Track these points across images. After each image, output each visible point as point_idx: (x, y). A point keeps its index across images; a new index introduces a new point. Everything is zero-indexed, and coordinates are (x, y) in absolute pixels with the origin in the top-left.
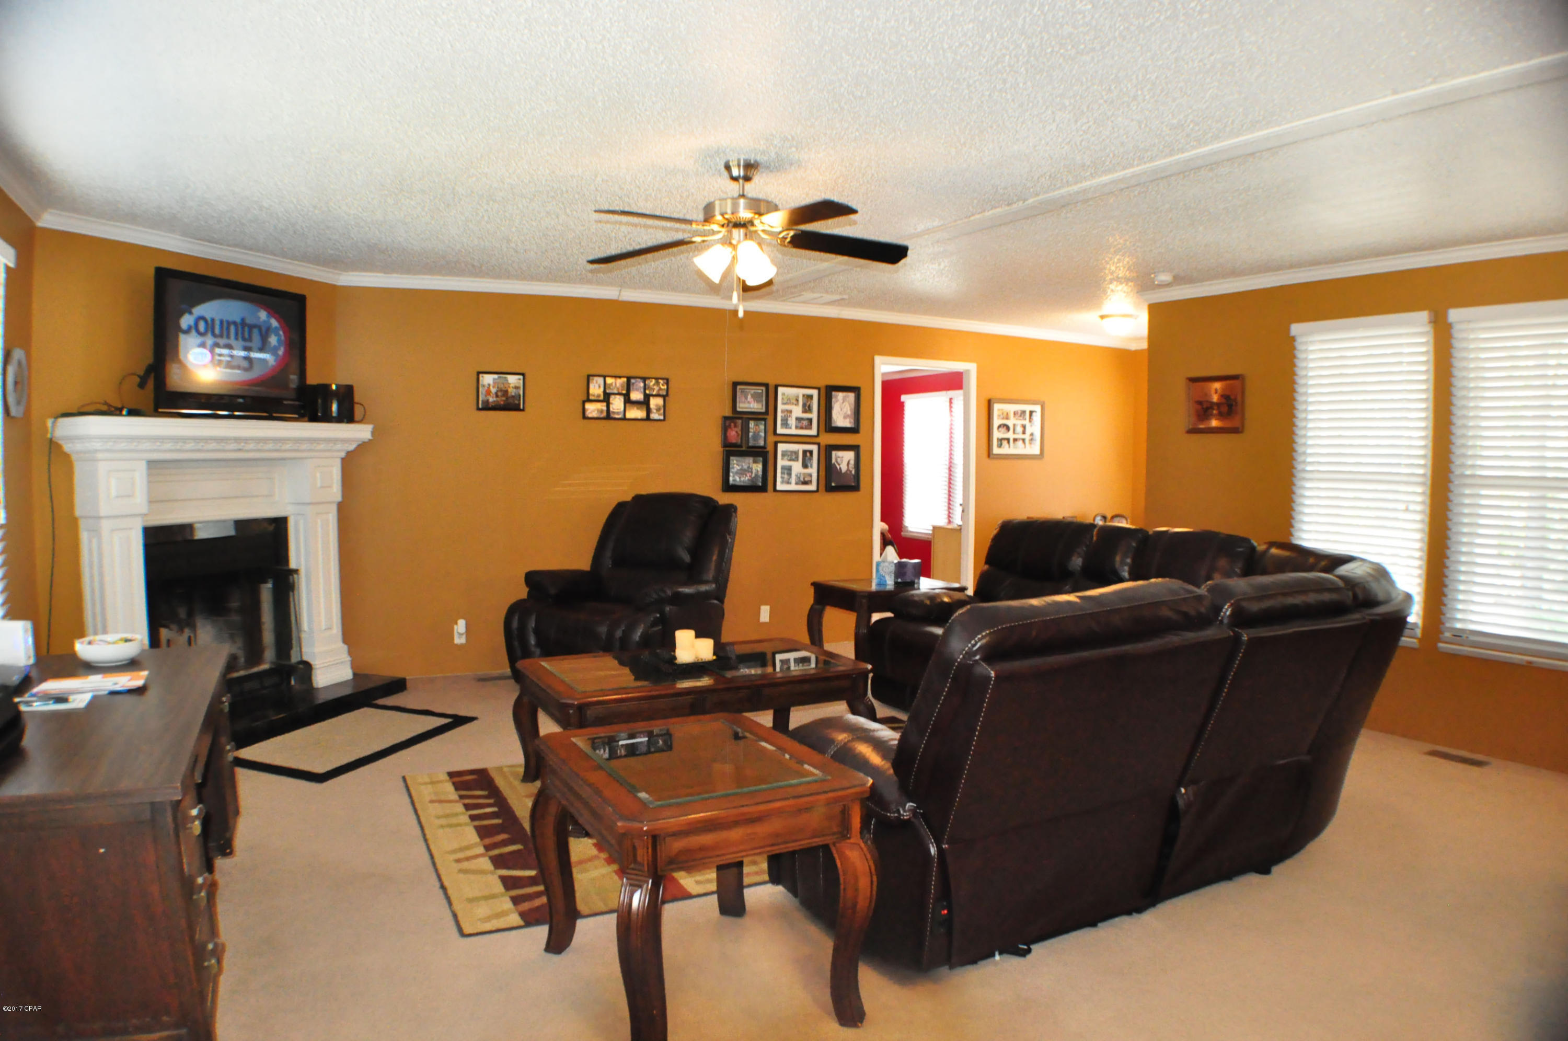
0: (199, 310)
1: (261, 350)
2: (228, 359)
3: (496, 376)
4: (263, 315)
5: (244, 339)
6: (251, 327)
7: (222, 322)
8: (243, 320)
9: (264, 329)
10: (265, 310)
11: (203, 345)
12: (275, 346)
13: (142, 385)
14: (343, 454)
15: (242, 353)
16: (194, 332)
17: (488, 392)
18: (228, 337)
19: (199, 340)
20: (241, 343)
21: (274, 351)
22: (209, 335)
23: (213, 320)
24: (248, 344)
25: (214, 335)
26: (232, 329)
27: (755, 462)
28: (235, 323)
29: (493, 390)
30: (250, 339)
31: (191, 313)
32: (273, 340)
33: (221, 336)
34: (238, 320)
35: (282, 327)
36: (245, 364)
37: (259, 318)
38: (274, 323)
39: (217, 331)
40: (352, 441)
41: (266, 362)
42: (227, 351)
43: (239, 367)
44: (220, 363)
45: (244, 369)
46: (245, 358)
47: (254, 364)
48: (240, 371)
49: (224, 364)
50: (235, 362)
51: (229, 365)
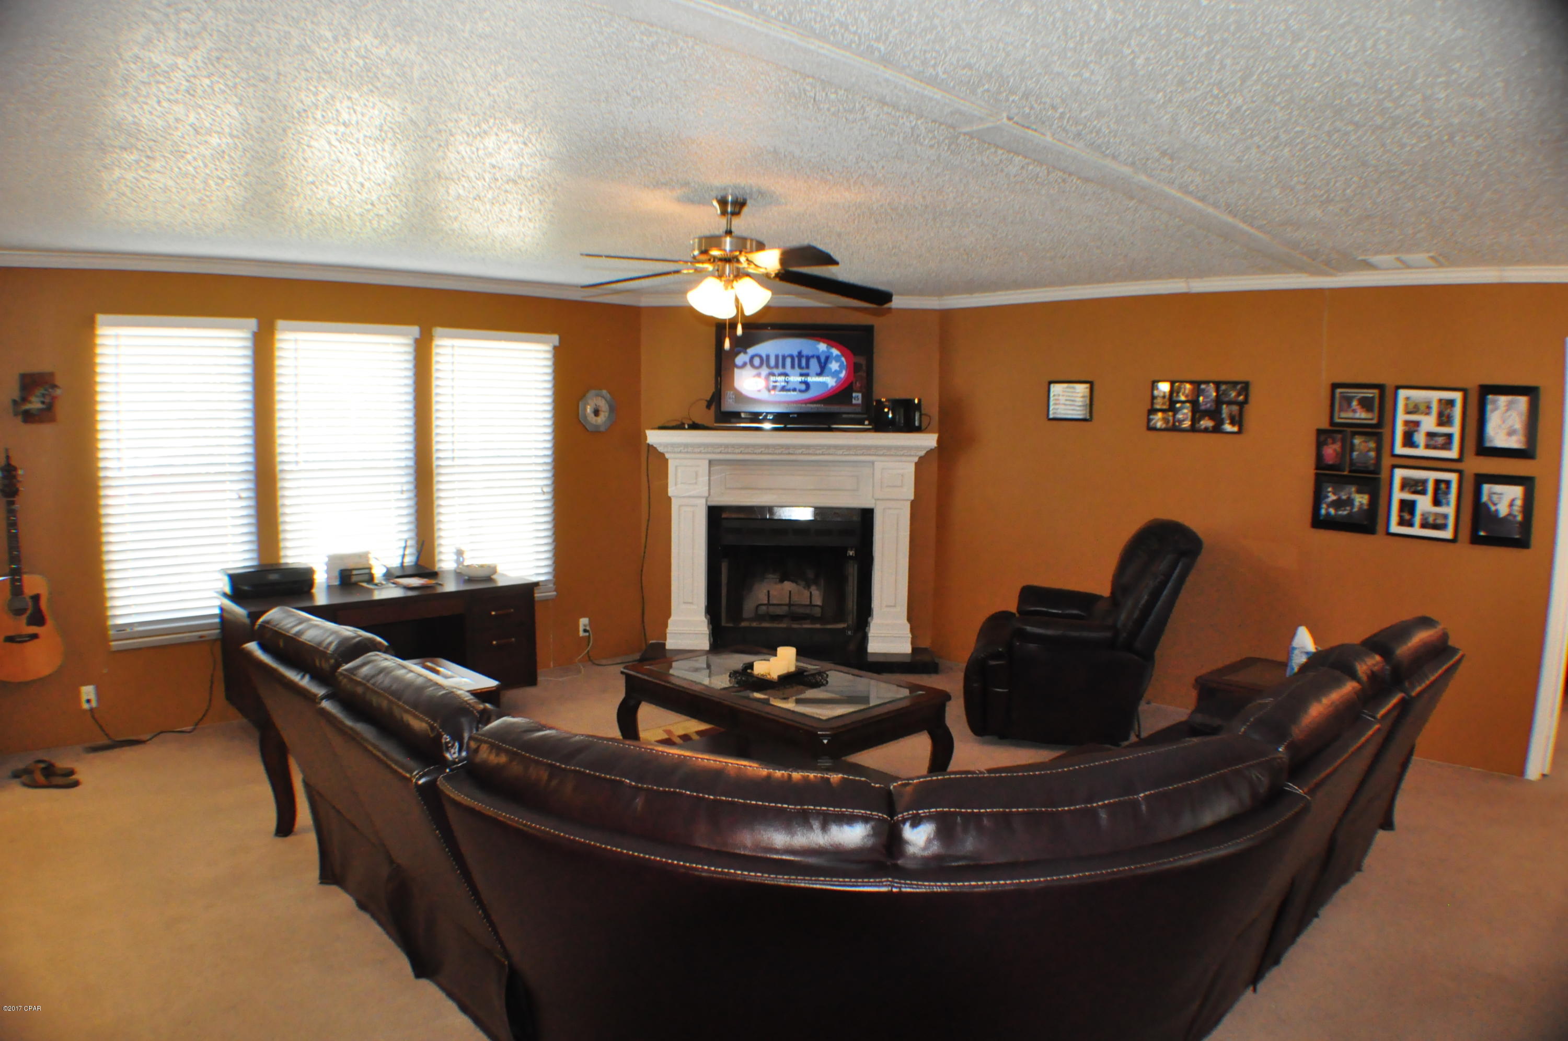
1: (819, 374)
2: (783, 384)
3: (1064, 386)
4: (822, 347)
5: (800, 367)
6: (808, 359)
7: (777, 357)
8: (800, 353)
9: (823, 360)
10: (824, 342)
11: (759, 375)
12: (836, 371)
13: (708, 406)
14: (916, 459)
15: (800, 379)
16: (748, 366)
17: (1057, 403)
18: (784, 366)
19: (754, 372)
20: (797, 371)
21: (835, 374)
22: (764, 366)
23: (768, 357)
24: (805, 371)
25: (768, 366)
26: (788, 361)
27: (1359, 492)
28: (792, 357)
29: (1063, 400)
30: (808, 366)
31: (745, 353)
32: (834, 366)
33: (777, 366)
34: (795, 353)
35: (843, 354)
36: (803, 387)
37: (818, 349)
38: (835, 352)
39: (772, 362)
40: (918, 448)
41: (825, 384)
42: (782, 378)
43: (794, 390)
44: (774, 388)
45: (801, 391)
46: (801, 382)
47: (812, 387)
48: (795, 393)
49: (779, 388)
50: (790, 386)
51: (783, 389)
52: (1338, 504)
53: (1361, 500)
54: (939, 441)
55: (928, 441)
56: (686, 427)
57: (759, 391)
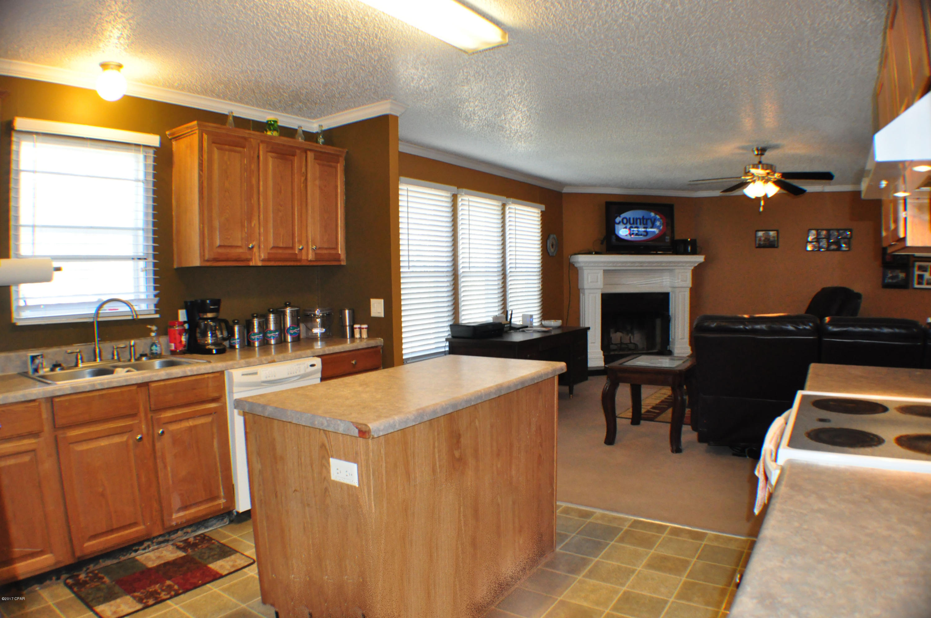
0: (623, 215)
1: (652, 227)
2: (637, 232)
3: (764, 232)
4: (653, 214)
5: (644, 224)
6: (647, 220)
7: (633, 219)
8: (643, 217)
9: (653, 220)
10: (653, 212)
11: (626, 228)
13: (602, 243)
14: (692, 268)
15: (643, 230)
16: (621, 223)
17: (760, 240)
18: (637, 224)
19: (624, 226)
20: (642, 226)
21: (658, 227)
22: (628, 224)
23: (630, 219)
24: (646, 226)
25: (630, 224)
26: (639, 221)
27: (901, 272)
28: (640, 219)
29: (763, 239)
30: (647, 224)
31: (620, 217)
32: (658, 223)
33: (633, 223)
34: (641, 217)
35: (661, 218)
36: (645, 234)
37: (651, 215)
38: (658, 217)
39: (632, 221)
40: (695, 262)
41: (654, 232)
42: (635, 229)
43: (641, 235)
44: (633, 234)
45: (644, 236)
46: (644, 231)
47: (649, 234)
48: (642, 237)
49: (635, 234)
50: (640, 233)
51: (637, 234)
52: (892, 278)
53: (902, 275)
54: (705, 259)
55: (700, 259)
56: (594, 253)
57: (626, 235)
